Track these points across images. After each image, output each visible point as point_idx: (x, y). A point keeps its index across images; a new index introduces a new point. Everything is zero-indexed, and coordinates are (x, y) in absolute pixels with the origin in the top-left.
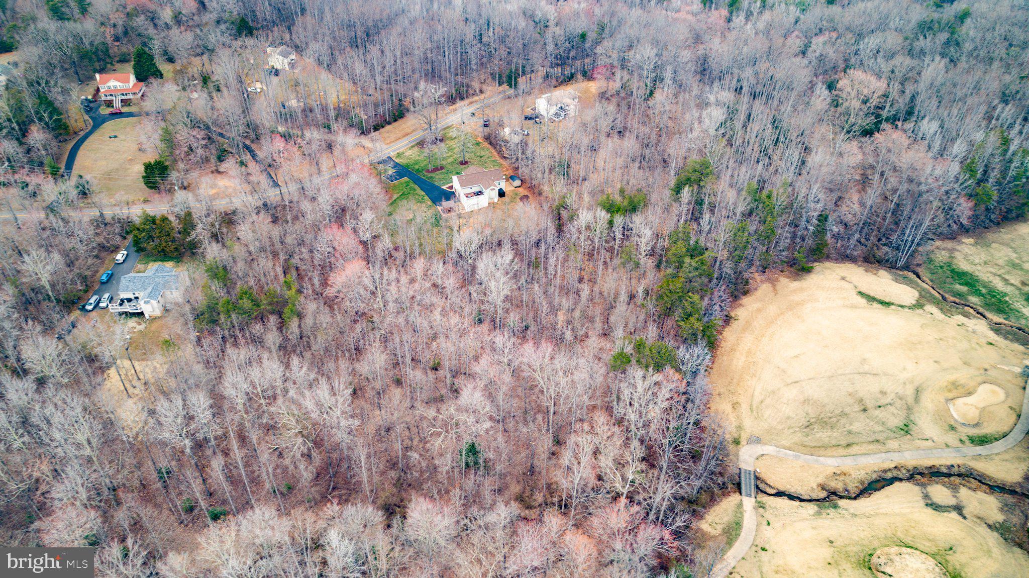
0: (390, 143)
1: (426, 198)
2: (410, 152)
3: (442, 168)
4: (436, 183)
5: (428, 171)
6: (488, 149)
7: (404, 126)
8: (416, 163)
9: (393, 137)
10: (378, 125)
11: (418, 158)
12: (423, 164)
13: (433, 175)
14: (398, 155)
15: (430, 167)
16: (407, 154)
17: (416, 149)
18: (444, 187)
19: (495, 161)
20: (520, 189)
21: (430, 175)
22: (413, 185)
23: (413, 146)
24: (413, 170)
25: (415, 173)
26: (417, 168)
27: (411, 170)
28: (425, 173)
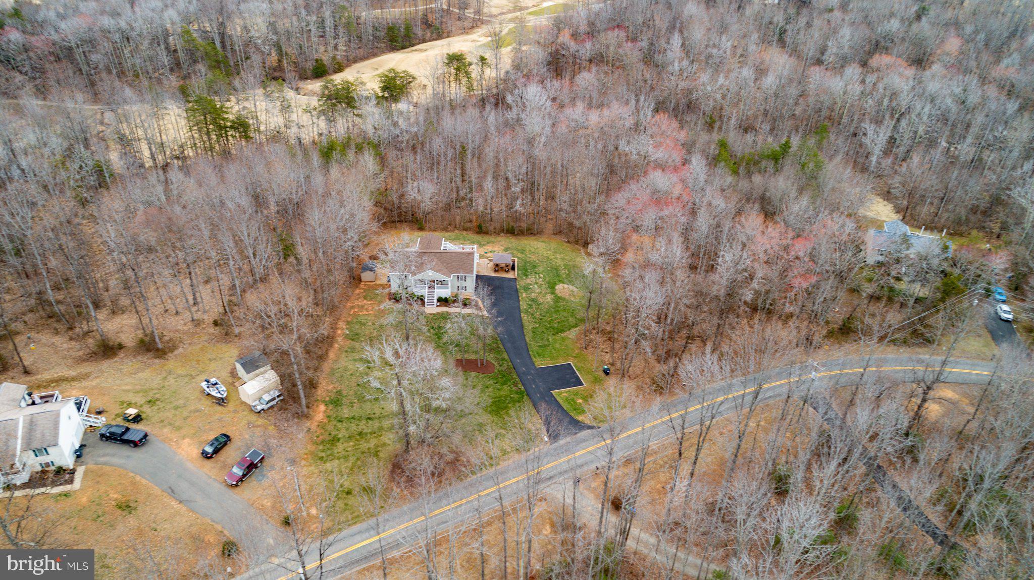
1: (523, 305)
24: (515, 384)
25: (515, 376)
26: (505, 387)
27: (520, 385)
28: (496, 364)
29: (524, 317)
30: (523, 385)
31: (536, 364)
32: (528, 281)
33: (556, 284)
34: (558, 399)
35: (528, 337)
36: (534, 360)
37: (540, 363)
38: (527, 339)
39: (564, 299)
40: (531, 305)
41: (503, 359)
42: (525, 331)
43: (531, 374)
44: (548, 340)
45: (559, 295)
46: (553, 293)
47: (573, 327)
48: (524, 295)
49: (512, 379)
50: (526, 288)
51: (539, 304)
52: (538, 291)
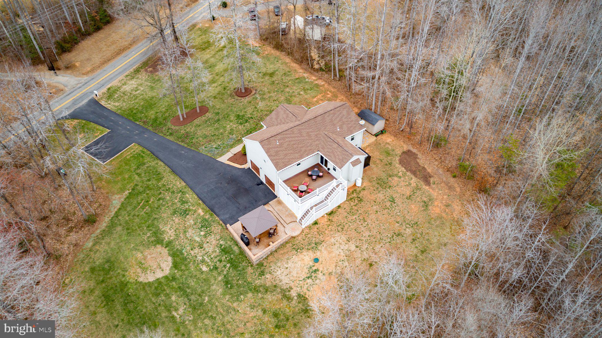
0: (93, 70)
1: (191, 196)
2: (133, 84)
3: (204, 110)
4: (202, 150)
5: (176, 121)
6: (277, 59)
7: (115, 36)
8: (150, 104)
9: (97, 59)
10: (64, 40)
11: (150, 94)
12: (163, 106)
13: (190, 128)
14: (110, 94)
15: (180, 112)
16: (127, 88)
17: (143, 76)
18: (224, 159)
19: (300, 80)
20: (387, 138)
21: (183, 130)
22: (151, 162)
23: (137, 71)
24: (145, 122)
25: (150, 128)
26: (153, 117)
27: (142, 124)
28: (173, 127)
29: (180, 184)
30: (139, 125)
31: (137, 146)
32: (212, 239)
33: (175, 265)
34: (101, 128)
35: (161, 167)
36: (141, 148)
37: (134, 148)
38: (161, 163)
39: (149, 245)
40: (183, 202)
41: (171, 134)
42: (168, 169)
43: (136, 135)
44: (139, 175)
45: (159, 248)
46: (169, 244)
47: (120, 209)
48: (200, 211)
49: (152, 125)
50: (205, 225)
51: (174, 213)
52: (190, 233)
